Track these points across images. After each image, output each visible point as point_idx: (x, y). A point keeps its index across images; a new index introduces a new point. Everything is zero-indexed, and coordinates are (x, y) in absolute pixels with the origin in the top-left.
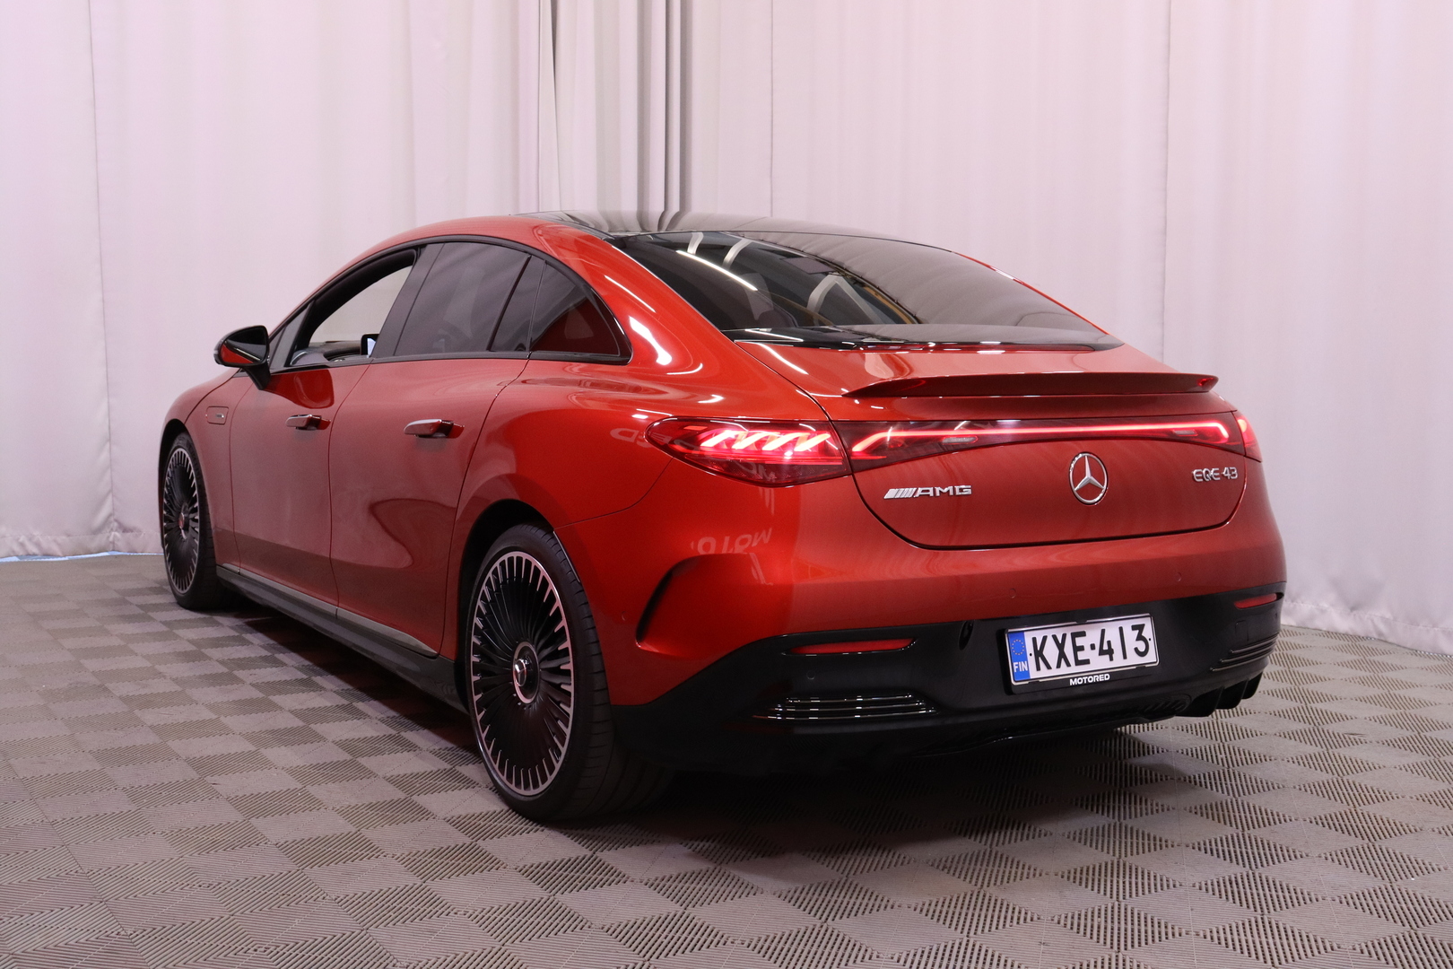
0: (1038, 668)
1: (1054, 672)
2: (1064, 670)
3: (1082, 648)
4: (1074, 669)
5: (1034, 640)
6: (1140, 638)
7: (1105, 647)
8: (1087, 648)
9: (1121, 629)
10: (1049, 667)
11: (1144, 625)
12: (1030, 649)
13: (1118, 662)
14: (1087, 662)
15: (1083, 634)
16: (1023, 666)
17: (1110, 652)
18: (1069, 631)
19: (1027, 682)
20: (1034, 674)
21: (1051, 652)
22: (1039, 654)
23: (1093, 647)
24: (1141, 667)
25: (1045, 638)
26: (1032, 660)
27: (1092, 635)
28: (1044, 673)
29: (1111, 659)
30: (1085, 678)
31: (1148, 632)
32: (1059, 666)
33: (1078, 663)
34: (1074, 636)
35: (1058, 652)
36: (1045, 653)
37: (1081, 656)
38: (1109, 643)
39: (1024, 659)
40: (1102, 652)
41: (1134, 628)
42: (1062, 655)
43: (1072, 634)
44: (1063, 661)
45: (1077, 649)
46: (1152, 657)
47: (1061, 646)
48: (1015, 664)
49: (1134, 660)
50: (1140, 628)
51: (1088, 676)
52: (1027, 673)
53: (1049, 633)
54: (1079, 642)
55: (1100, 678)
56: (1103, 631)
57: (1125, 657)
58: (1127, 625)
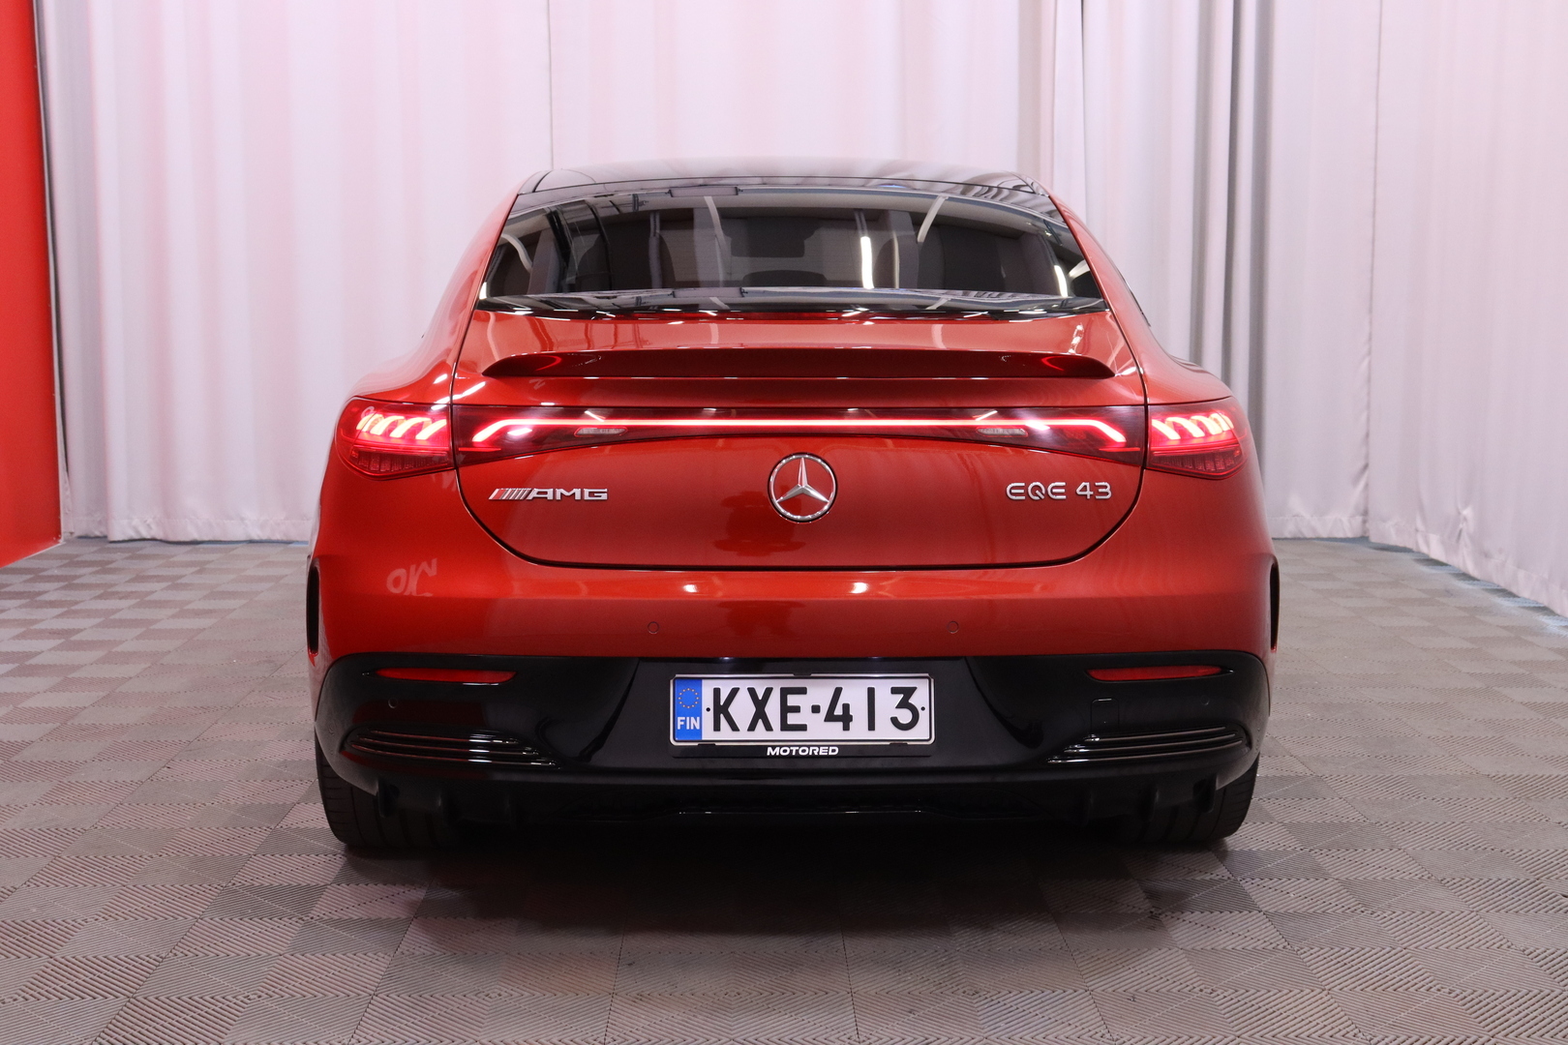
0: (717, 728)
1: (743, 735)
2: (760, 733)
3: (797, 709)
4: (777, 734)
5: (717, 692)
6: (904, 704)
7: (838, 711)
8: (806, 709)
9: (871, 692)
10: (734, 728)
11: (915, 689)
12: (707, 700)
13: (859, 732)
14: (803, 728)
15: (803, 691)
16: (693, 723)
17: (846, 719)
18: (777, 686)
19: (696, 744)
20: (708, 734)
21: (742, 709)
22: (721, 710)
23: (816, 709)
24: (898, 745)
25: (734, 692)
26: (708, 718)
27: (819, 691)
28: (726, 734)
29: (846, 728)
30: (794, 749)
31: (922, 696)
32: (752, 728)
33: (785, 727)
34: (785, 692)
35: (754, 710)
36: (731, 710)
37: (793, 719)
38: (846, 707)
39: (697, 713)
40: (830, 717)
41: (895, 691)
42: (760, 715)
43: (782, 689)
44: (760, 723)
45: (786, 710)
46: (922, 732)
47: (760, 704)
48: (679, 719)
49: (886, 732)
50: (908, 692)
51: (800, 746)
52: (699, 732)
53: (744, 685)
54: (792, 700)
55: (822, 752)
56: (838, 692)
57: (871, 727)
58: (883, 687)
